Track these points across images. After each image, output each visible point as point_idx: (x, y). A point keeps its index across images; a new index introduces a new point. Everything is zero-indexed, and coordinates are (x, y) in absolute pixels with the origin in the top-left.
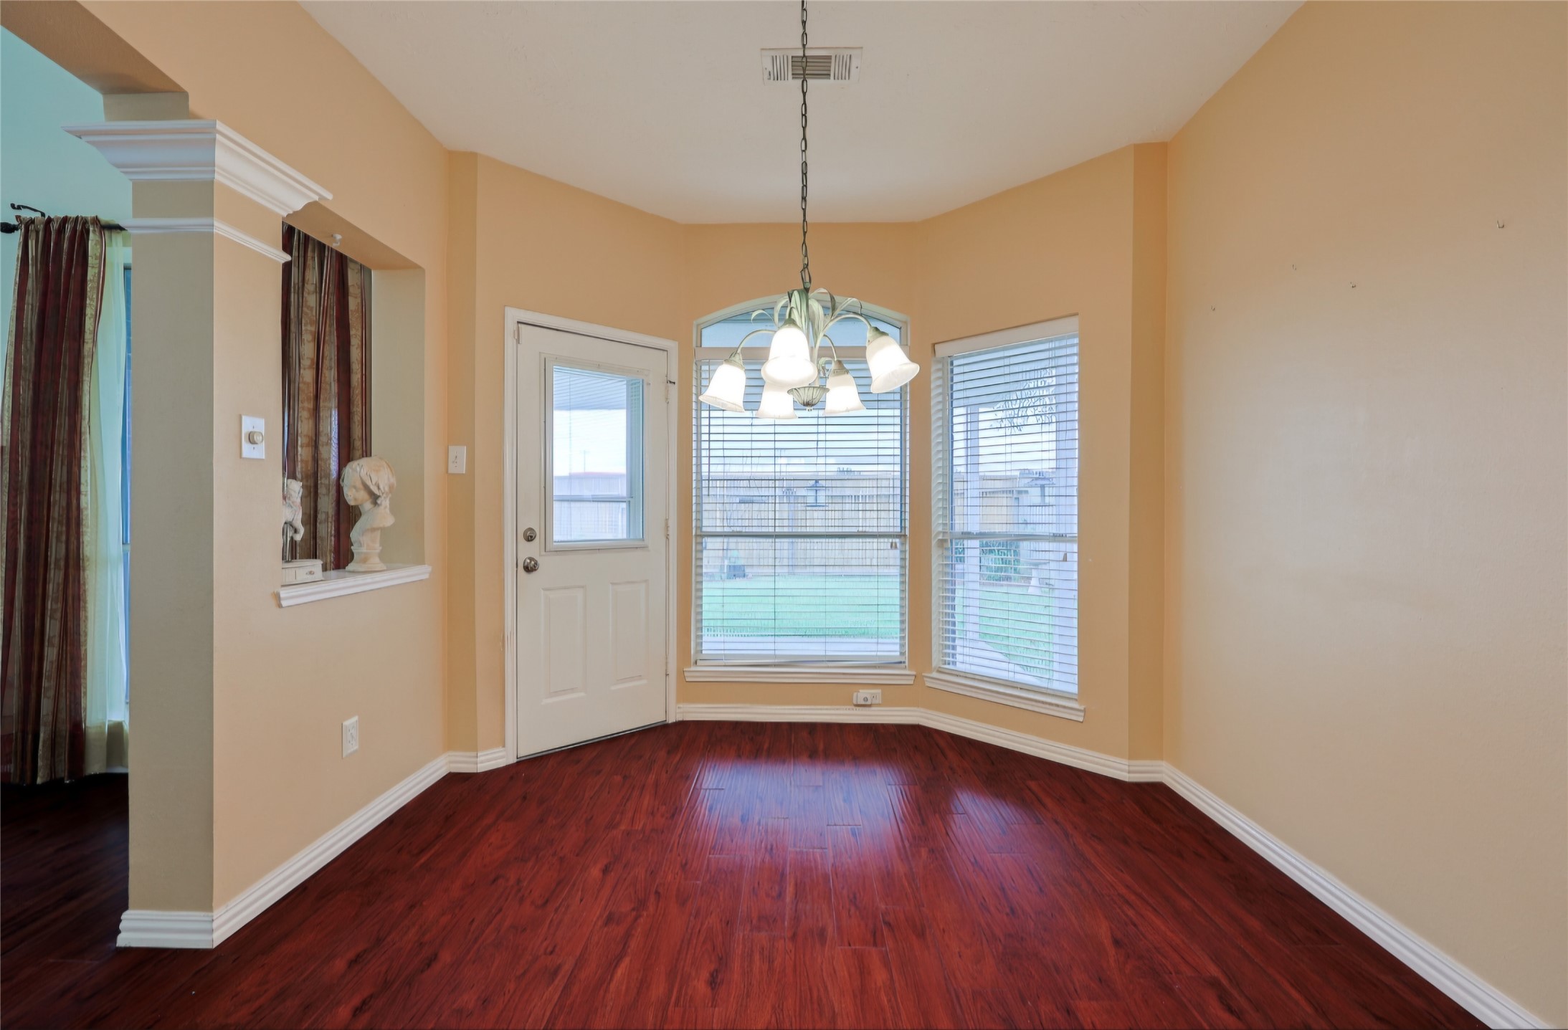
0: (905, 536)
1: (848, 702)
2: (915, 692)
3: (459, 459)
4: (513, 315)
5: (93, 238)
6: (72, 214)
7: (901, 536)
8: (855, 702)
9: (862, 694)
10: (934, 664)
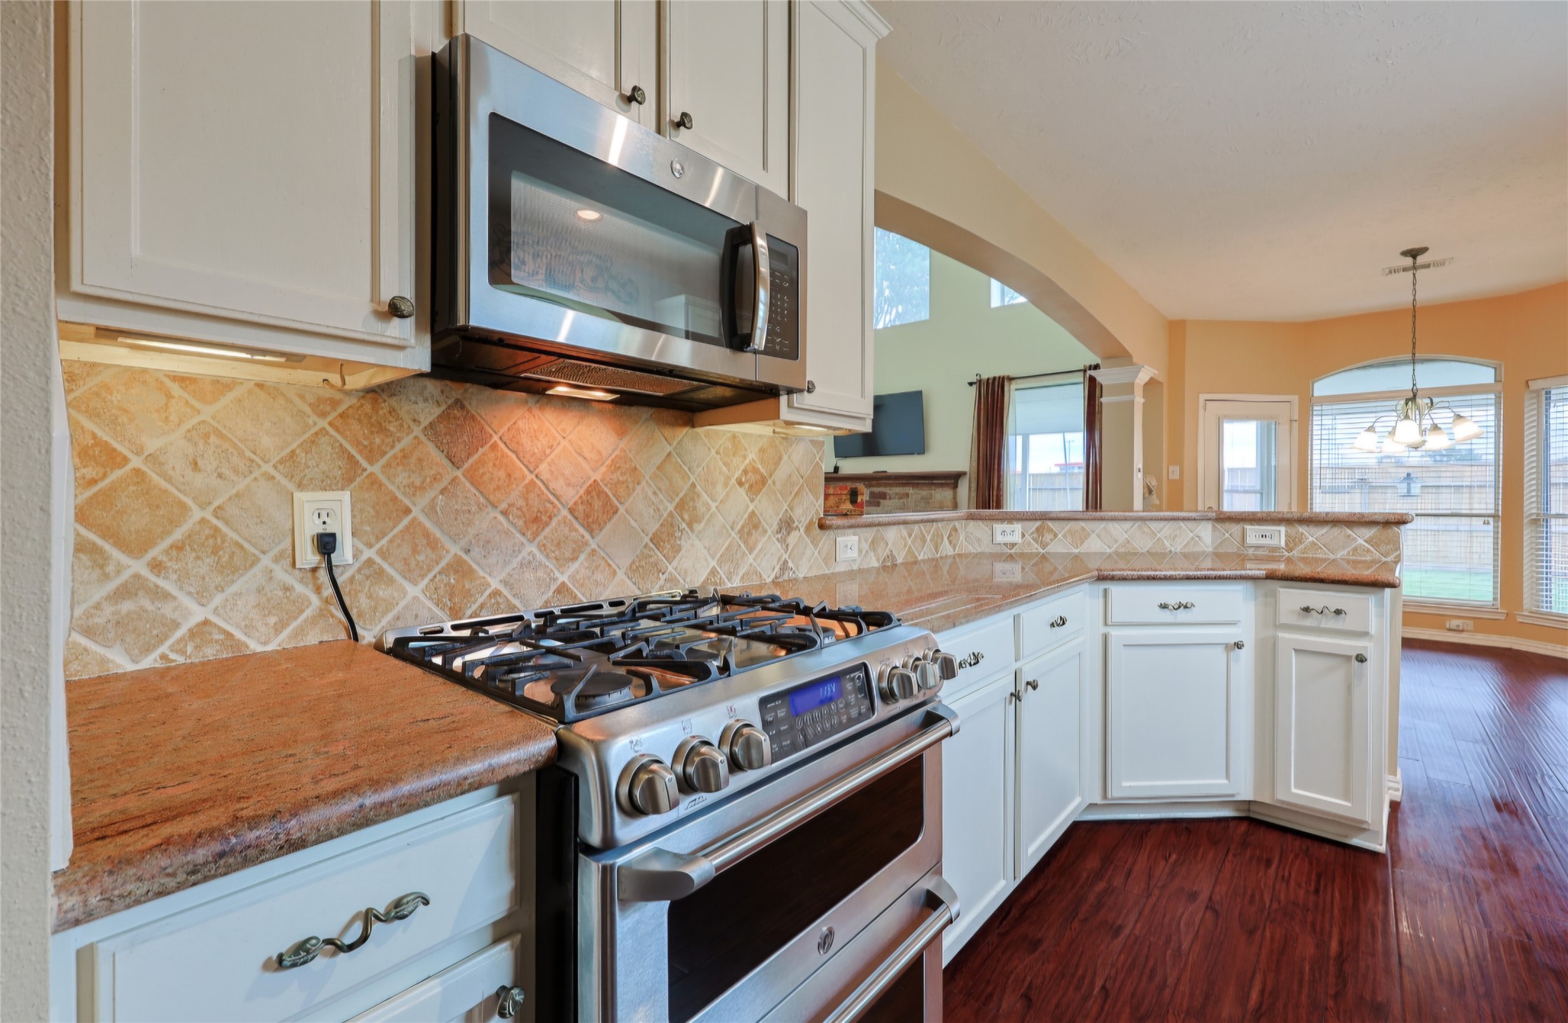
0: (1498, 516)
1: (1441, 627)
2: (1508, 623)
3: (1174, 472)
4: (1203, 397)
5: (1006, 384)
6: (997, 375)
7: (1495, 516)
8: (1448, 626)
9: (1454, 623)
10: (1525, 607)
